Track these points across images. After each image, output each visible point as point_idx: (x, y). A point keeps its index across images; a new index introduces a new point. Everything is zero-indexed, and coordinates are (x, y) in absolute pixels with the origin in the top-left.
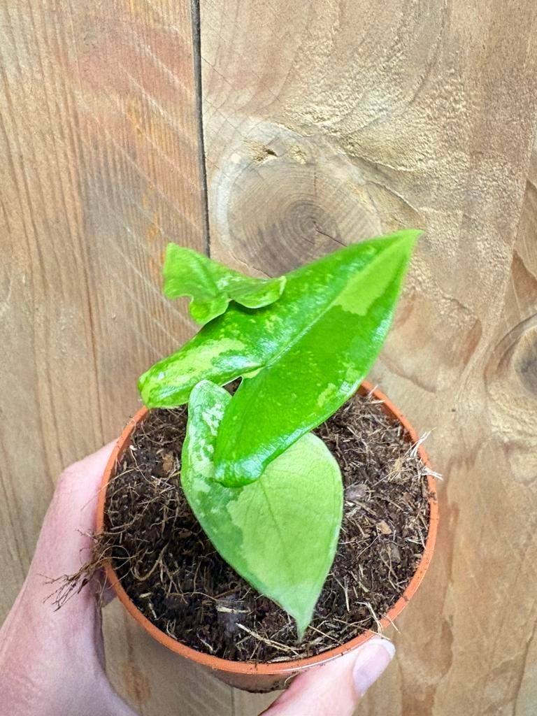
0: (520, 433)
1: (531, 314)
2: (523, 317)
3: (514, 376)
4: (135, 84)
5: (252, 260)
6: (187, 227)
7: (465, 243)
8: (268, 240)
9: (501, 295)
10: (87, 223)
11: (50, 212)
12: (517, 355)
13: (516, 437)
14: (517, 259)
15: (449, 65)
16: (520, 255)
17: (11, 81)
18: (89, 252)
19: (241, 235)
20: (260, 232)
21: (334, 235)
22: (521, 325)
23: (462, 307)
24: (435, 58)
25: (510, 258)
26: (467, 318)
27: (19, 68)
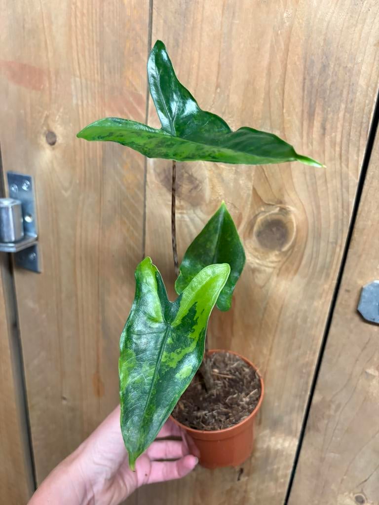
0: (258, 264)
1: (259, 211)
2: (257, 213)
3: (254, 238)
4: (126, 110)
5: (161, 181)
6: (139, 166)
7: (236, 181)
8: (167, 173)
9: (249, 203)
10: (104, 160)
11: (91, 156)
12: (255, 229)
13: (256, 266)
14: (254, 189)
15: (229, 113)
16: (255, 187)
17: (85, 106)
18: (103, 172)
19: (158, 171)
20: (164, 170)
21: (190, 173)
22: (256, 217)
23: (235, 207)
24: (225, 111)
25: (252, 188)
26: (237, 212)
27: (88, 102)
